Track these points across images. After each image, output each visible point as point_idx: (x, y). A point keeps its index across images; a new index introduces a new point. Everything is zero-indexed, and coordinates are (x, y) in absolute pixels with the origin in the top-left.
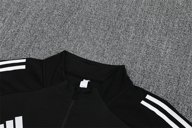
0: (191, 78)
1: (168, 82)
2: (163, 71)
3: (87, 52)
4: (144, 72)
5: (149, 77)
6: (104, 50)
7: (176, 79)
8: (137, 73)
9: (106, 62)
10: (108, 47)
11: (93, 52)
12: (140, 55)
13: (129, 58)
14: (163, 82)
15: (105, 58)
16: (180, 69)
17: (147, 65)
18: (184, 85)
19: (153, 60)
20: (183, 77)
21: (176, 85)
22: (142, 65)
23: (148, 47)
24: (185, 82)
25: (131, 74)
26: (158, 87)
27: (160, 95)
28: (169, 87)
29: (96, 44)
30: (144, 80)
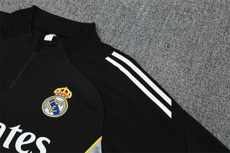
0: (164, 40)
1: (139, 42)
2: (136, 32)
3: (59, 9)
4: (115, 32)
5: (120, 37)
6: (77, 9)
7: (147, 40)
8: (108, 32)
9: (77, 19)
10: (82, 7)
11: (65, 9)
12: (114, 15)
13: (102, 18)
14: (133, 41)
15: (77, 16)
16: (153, 31)
17: (119, 25)
18: (155, 46)
19: (127, 21)
20: (156, 38)
21: (146, 45)
22: (115, 25)
23: (124, 8)
24: (156, 43)
25: (102, 32)
26: (127, 46)
27: (128, 54)
28: (139, 47)
29: (70, 2)
30: (114, 39)
